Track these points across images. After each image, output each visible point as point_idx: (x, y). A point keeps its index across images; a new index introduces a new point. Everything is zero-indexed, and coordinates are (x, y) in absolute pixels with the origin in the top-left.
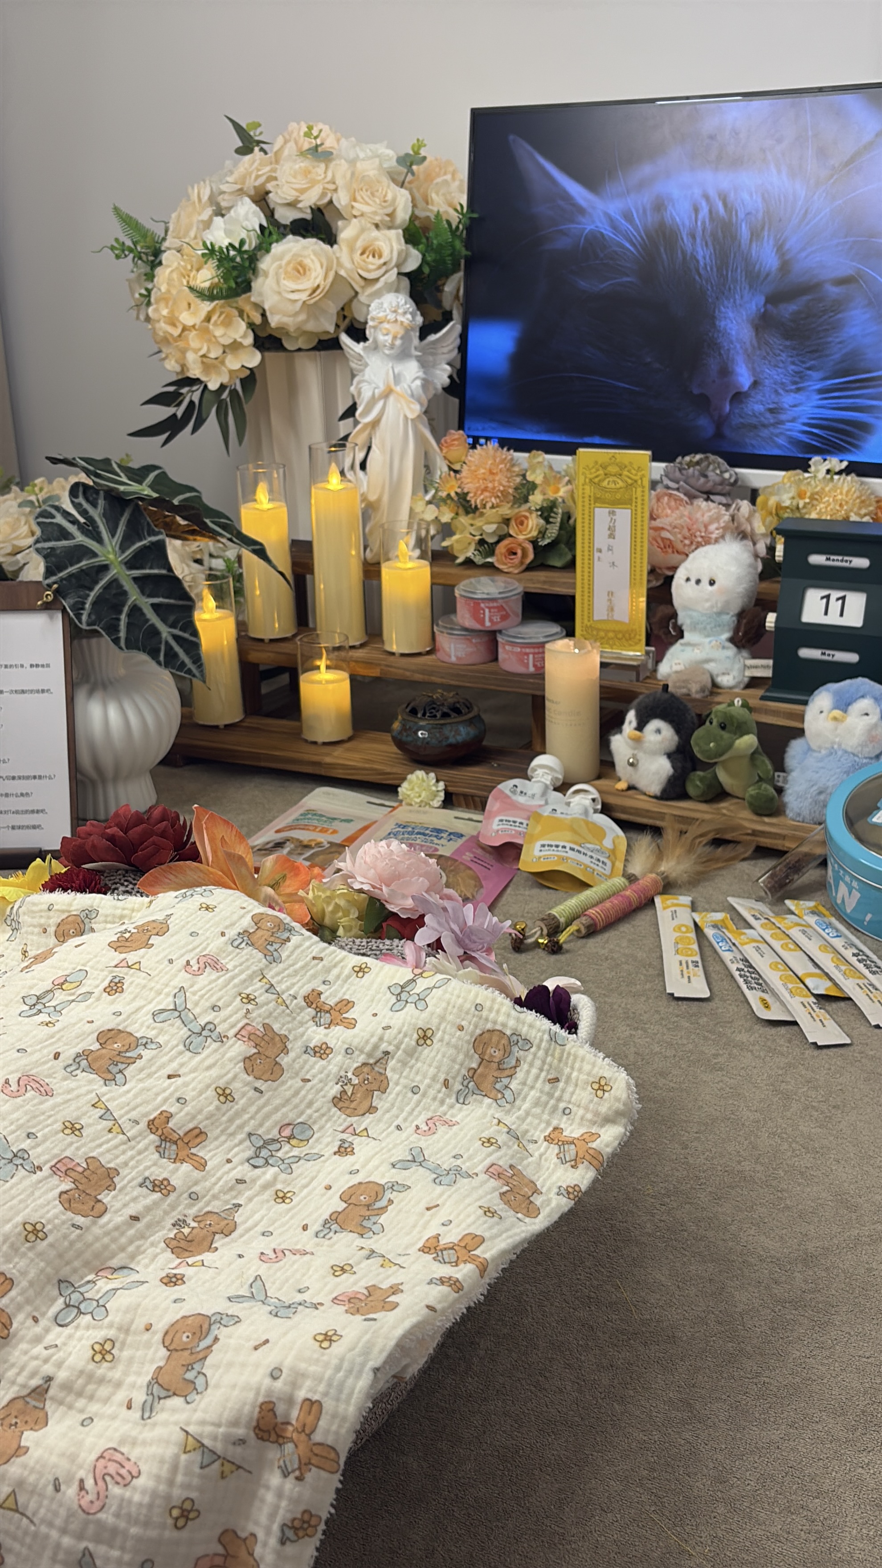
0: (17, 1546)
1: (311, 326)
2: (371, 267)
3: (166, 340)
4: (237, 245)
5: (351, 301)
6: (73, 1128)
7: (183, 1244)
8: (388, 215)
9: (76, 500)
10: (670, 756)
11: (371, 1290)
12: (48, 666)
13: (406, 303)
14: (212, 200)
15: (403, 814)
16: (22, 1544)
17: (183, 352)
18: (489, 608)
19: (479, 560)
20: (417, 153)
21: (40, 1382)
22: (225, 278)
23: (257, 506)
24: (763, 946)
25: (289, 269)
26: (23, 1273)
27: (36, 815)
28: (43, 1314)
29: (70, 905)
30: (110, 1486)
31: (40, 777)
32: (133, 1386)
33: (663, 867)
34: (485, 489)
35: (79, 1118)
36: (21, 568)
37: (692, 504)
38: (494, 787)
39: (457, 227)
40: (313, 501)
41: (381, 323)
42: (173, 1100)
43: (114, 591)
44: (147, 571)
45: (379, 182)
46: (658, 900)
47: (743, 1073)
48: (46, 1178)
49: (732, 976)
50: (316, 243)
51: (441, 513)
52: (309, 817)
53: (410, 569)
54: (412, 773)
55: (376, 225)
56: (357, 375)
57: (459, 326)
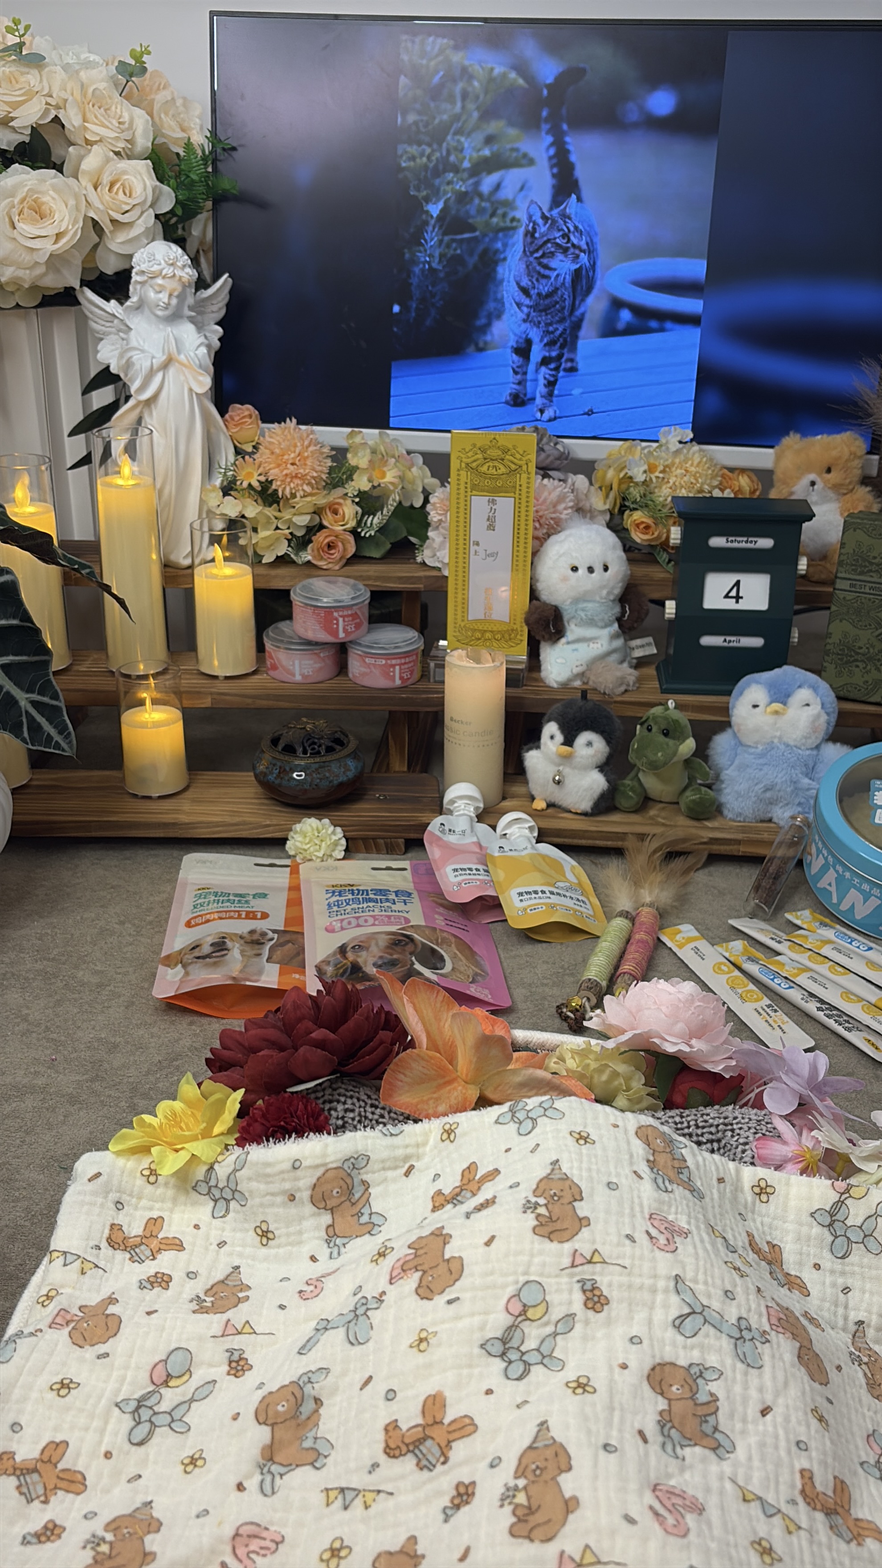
1: (50, 281)
2: (124, 208)
5: (95, 248)
6: (766, 1551)
8: (127, 141)
10: (602, 768)
13: (183, 254)
15: (315, 876)
18: (343, 617)
19: (293, 558)
20: (138, 62)
23: (16, 510)
25: (24, 207)
29: (325, 1155)
34: (296, 476)
35: (754, 1530)
38: (422, 828)
40: (101, 499)
41: (151, 278)
46: (665, 938)
50: (55, 177)
51: (244, 506)
52: (213, 898)
53: (231, 577)
54: (299, 822)
55: (117, 154)
56: (102, 339)
57: (230, 280)
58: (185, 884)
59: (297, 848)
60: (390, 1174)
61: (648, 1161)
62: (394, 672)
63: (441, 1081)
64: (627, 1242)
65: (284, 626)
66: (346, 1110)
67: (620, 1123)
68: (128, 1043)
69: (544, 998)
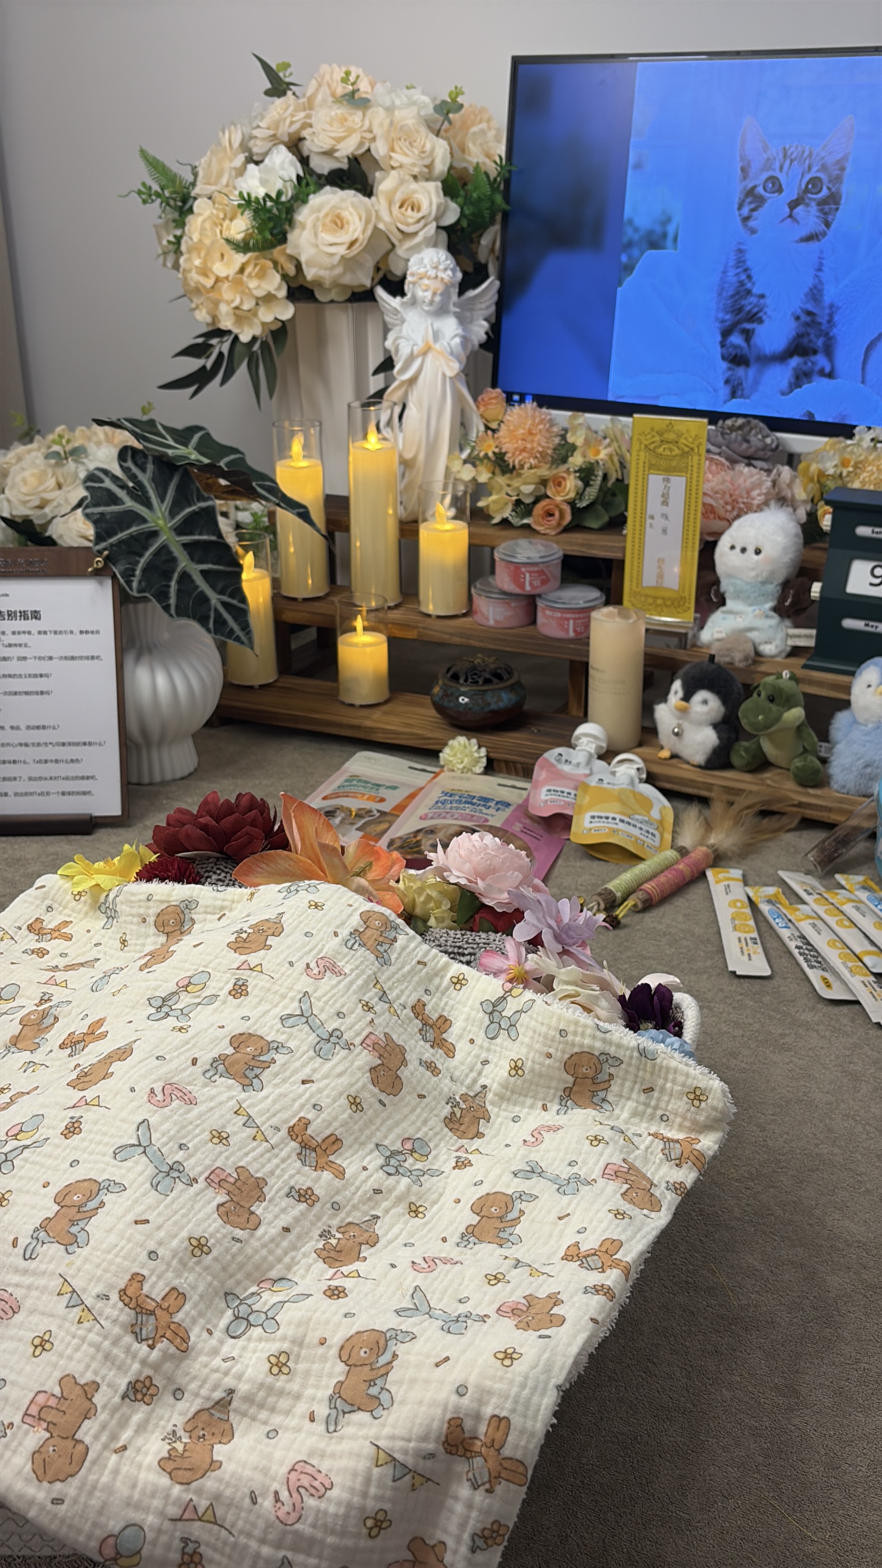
0: (217, 1557)
1: (348, 280)
2: (411, 221)
3: (198, 290)
4: (274, 195)
5: (387, 254)
6: (220, 1137)
7: (332, 1254)
8: (426, 166)
9: (125, 465)
10: (716, 726)
11: (530, 1300)
12: (98, 632)
13: (447, 259)
14: (244, 147)
15: (446, 781)
16: (223, 1555)
17: (216, 303)
18: (530, 572)
19: (516, 521)
20: (454, 101)
21: (223, 1395)
22: (260, 230)
23: (293, 464)
24: (819, 923)
25: (327, 221)
26: (194, 1288)
27: (85, 781)
28: (216, 1326)
29: (170, 895)
30: (305, 1498)
31: (90, 744)
32: (313, 1399)
33: (713, 839)
34: (524, 450)
35: (224, 1126)
36: (50, 521)
37: (733, 469)
38: (541, 755)
39: (495, 179)
40: (351, 459)
41: (421, 278)
42: (309, 1106)
43: (164, 558)
44: (197, 537)
45: (417, 131)
46: (710, 873)
47: (811, 1053)
48: (203, 1190)
49: (791, 953)
50: (355, 196)
51: (480, 474)
52: (356, 783)
53: (451, 533)
54: (455, 739)
55: (414, 177)
56: (391, 329)
57: (498, 283)
58: (345, 772)
59: (445, 759)
60: (209, 916)
61: (356, 930)
64: (288, 965)
65: (487, 579)
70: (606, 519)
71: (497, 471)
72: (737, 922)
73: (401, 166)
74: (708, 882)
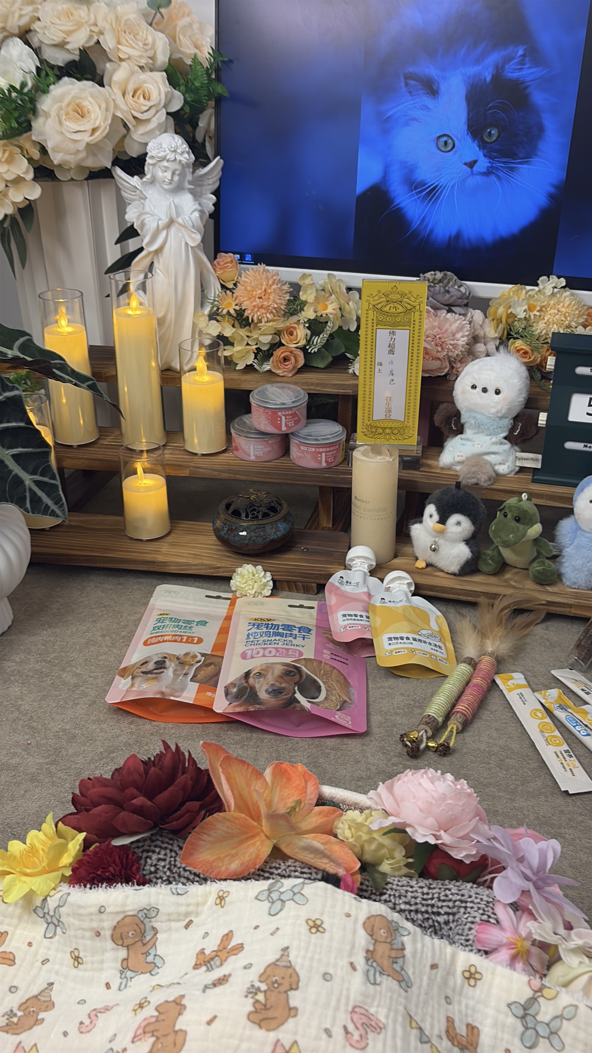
1: (88, 162)
2: (143, 108)
4: (18, 87)
5: (124, 138)
8: (150, 58)
10: (468, 542)
15: (245, 609)
18: (285, 415)
19: (258, 367)
23: (59, 331)
25: (70, 109)
29: (124, 905)
34: (262, 307)
37: (438, 315)
38: (326, 579)
39: (209, 69)
41: (160, 161)
45: (139, 25)
46: (498, 681)
50: (93, 86)
51: (223, 328)
52: (167, 622)
53: (208, 383)
54: (241, 566)
55: (141, 68)
56: (129, 204)
57: (222, 161)
58: (153, 609)
59: (237, 586)
60: (174, 924)
61: (368, 951)
62: (321, 457)
63: (244, 837)
64: (324, 1036)
65: (246, 418)
66: (159, 860)
67: (353, 913)
68: (83, 735)
69: (395, 726)
70: (330, 359)
71: (237, 324)
72: (546, 735)
73: (129, 58)
74: (501, 691)
